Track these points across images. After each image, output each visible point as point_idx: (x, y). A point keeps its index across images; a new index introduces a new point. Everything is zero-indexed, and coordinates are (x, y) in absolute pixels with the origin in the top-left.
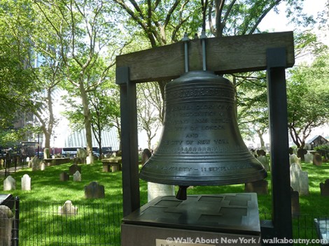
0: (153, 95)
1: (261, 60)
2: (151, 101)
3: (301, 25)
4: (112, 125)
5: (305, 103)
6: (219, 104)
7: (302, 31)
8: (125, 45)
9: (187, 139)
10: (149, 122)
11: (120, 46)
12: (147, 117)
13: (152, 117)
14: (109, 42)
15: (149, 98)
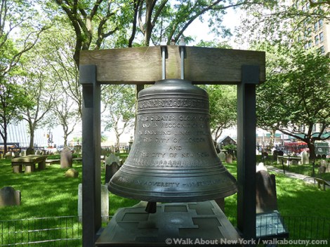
0: (73, 88)
1: (237, 75)
2: (70, 94)
3: (220, 36)
4: (21, 118)
5: (218, 107)
6: (200, 116)
7: (221, 41)
8: (43, 29)
9: (171, 151)
10: (66, 116)
11: (36, 29)
12: (64, 112)
13: (70, 111)
14: (23, 23)
15: (68, 91)
